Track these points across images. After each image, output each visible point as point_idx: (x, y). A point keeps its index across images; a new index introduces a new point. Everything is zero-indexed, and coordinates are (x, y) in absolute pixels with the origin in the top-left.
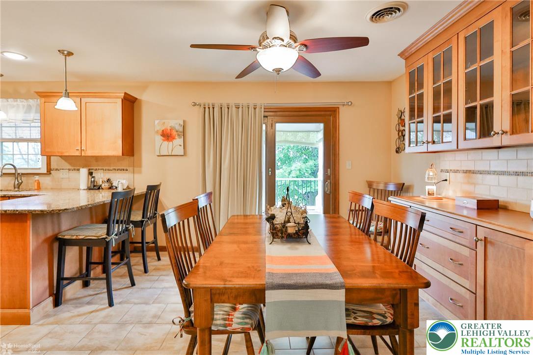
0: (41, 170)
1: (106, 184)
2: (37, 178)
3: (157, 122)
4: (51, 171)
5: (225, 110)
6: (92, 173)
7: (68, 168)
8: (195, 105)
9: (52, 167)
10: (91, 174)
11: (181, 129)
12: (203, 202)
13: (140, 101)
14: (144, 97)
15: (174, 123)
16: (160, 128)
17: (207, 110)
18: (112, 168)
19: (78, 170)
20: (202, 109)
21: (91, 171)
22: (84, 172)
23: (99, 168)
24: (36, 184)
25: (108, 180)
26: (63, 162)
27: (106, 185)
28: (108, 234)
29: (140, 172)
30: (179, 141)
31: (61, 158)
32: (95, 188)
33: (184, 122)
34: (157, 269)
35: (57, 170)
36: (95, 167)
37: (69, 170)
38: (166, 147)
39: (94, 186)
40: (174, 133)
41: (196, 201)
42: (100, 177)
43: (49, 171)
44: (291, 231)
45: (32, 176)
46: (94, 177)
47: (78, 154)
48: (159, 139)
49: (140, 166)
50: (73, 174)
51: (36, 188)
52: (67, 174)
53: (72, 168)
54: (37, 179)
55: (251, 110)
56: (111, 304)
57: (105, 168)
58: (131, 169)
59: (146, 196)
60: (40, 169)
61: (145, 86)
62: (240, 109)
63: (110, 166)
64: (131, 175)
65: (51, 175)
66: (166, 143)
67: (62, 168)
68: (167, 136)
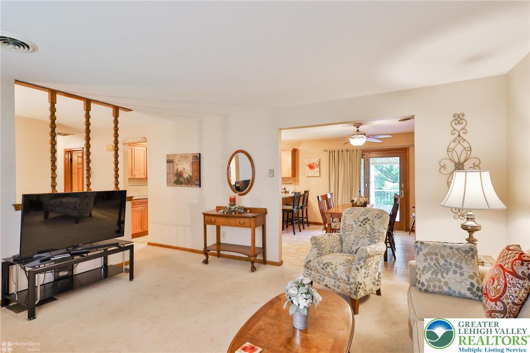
3: (306, 160)
5: (341, 153)
8: (325, 151)
11: (318, 163)
12: (329, 196)
13: (298, 150)
14: (301, 148)
15: (314, 161)
16: (308, 163)
17: (331, 153)
18: (286, 183)
20: (329, 153)
25: (285, 188)
28: (293, 208)
29: (299, 185)
30: (317, 169)
33: (319, 159)
34: (308, 229)
38: (311, 172)
40: (315, 165)
41: (326, 195)
44: (358, 204)
48: (307, 168)
49: (298, 182)
55: (355, 152)
56: (294, 234)
58: (294, 183)
59: (304, 195)
61: (300, 143)
62: (349, 152)
64: (294, 186)
66: (311, 170)
68: (311, 167)
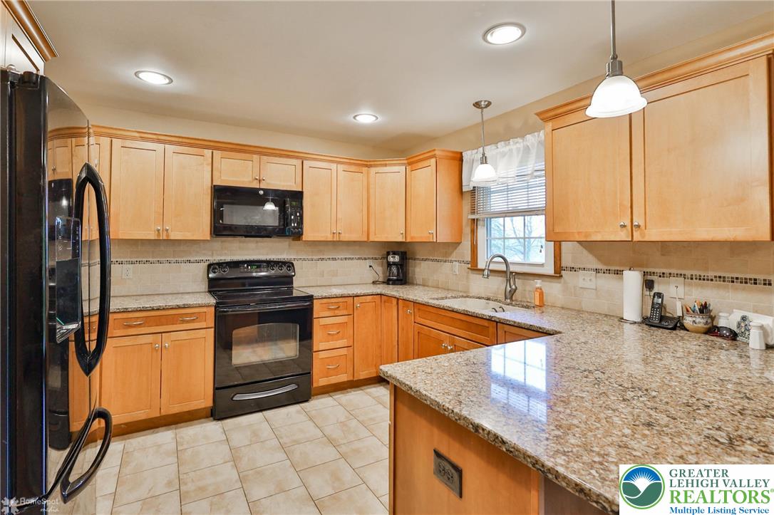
0: (545, 267)
1: (698, 320)
2: (538, 283)
4: (563, 272)
6: (652, 282)
7: (595, 267)
9: (563, 264)
10: (649, 284)
18: (711, 274)
19: (619, 273)
21: (649, 278)
22: (632, 279)
23: (673, 271)
24: (537, 295)
25: (704, 309)
26: (585, 252)
27: (700, 321)
31: (582, 245)
32: (663, 323)
35: (572, 269)
36: (662, 268)
37: (597, 271)
39: (662, 318)
42: (678, 296)
43: (559, 271)
45: (531, 278)
46: (659, 295)
47: (623, 236)
50: (606, 282)
51: (537, 303)
52: (594, 279)
53: (605, 268)
54: (538, 285)
57: (688, 273)
60: (542, 265)
63: (707, 269)
65: (562, 280)
67: (582, 266)
